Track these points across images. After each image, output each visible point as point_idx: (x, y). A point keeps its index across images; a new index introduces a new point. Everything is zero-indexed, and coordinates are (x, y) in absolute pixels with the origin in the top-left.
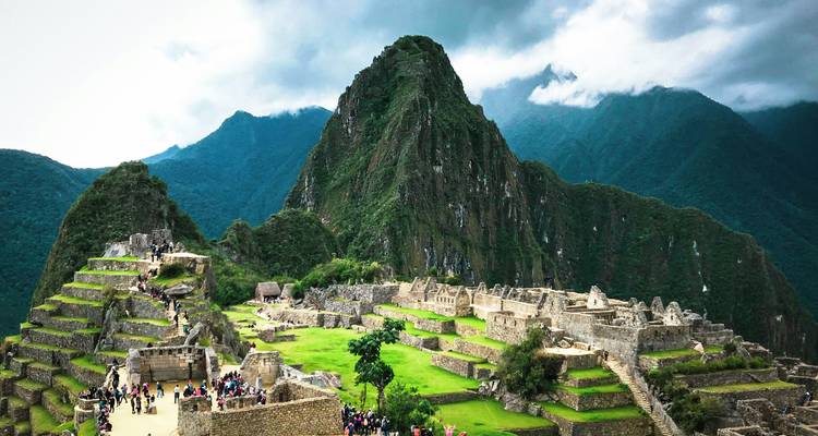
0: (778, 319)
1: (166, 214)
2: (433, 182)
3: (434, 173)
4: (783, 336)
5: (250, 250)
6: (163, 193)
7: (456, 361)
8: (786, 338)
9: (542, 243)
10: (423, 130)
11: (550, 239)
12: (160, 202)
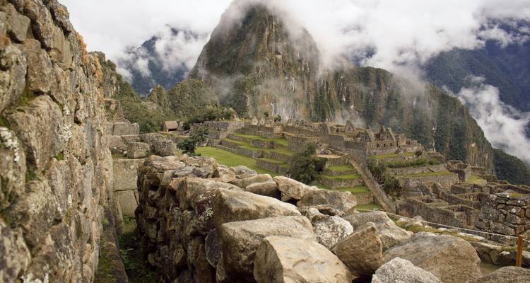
0: (473, 145)
1: (114, 82)
2: (276, 64)
3: (277, 59)
4: (475, 155)
5: (165, 104)
6: (113, 70)
7: (269, 163)
8: (477, 156)
9: (341, 102)
10: (270, 34)
11: (347, 99)
12: (112, 75)
